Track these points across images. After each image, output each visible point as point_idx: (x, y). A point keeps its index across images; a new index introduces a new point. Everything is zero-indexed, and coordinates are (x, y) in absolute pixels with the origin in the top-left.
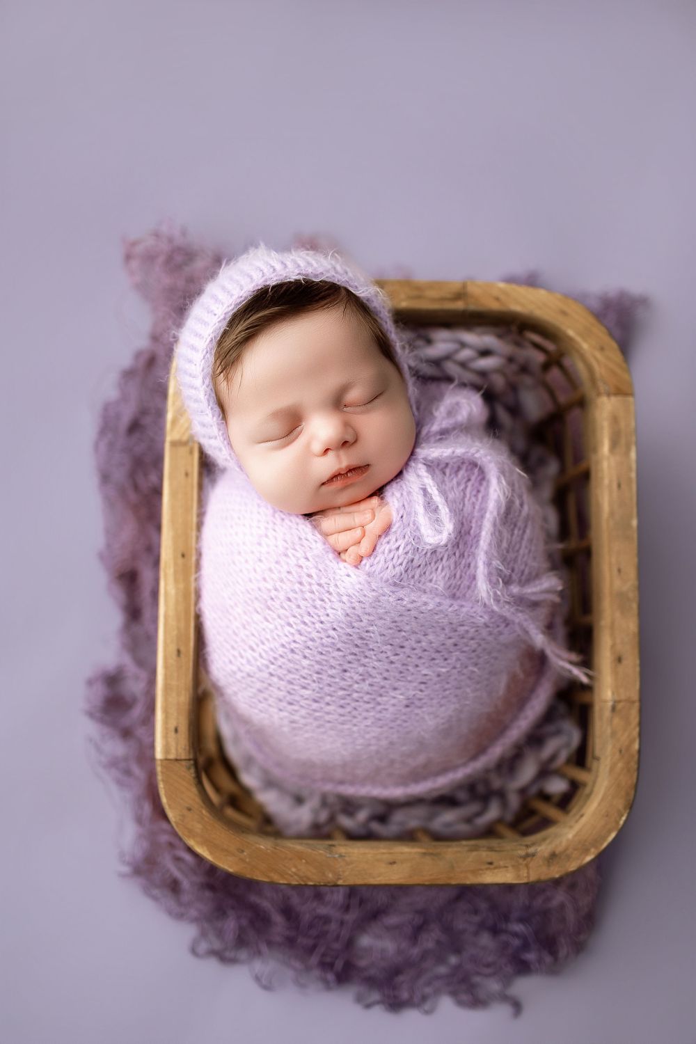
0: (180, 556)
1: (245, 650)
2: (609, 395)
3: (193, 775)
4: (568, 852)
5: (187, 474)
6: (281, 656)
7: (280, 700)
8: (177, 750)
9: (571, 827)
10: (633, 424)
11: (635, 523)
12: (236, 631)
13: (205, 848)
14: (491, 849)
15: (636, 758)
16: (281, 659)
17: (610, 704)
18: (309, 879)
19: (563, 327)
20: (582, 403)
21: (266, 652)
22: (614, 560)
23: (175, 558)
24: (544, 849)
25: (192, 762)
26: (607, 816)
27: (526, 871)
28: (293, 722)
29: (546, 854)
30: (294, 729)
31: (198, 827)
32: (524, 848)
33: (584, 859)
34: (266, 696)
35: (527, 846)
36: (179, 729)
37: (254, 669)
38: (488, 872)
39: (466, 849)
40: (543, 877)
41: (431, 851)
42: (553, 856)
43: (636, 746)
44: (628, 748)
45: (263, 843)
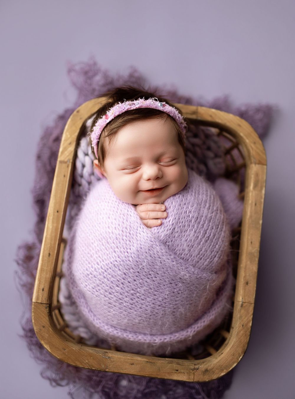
0: (56, 211)
2: (255, 164)
4: (213, 370)
5: (64, 176)
8: (42, 298)
9: (216, 358)
10: (265, 178)
11: (261, 222)
13: (48, 346)
14: (178, 364)
15: (250, 329)
17: (241, 303)
18: (93, 366)
20: (244, 166)
22: (249, 238)
23: (54, 212)
24: (202, 367)
25: (48, 305)
26: (233, 355)
27: (193, 376)
29: (203, 370)
31: (46, 336)
32: (193, 365)
33: (220, 374)
35: (195, 365)
36: (44, 289)
38: (175, 374)
40: (201, 380)
41: (150, 361)
42: (206, 370)
43: (251, 324)
44: (247, 325)
45: (75, 347)
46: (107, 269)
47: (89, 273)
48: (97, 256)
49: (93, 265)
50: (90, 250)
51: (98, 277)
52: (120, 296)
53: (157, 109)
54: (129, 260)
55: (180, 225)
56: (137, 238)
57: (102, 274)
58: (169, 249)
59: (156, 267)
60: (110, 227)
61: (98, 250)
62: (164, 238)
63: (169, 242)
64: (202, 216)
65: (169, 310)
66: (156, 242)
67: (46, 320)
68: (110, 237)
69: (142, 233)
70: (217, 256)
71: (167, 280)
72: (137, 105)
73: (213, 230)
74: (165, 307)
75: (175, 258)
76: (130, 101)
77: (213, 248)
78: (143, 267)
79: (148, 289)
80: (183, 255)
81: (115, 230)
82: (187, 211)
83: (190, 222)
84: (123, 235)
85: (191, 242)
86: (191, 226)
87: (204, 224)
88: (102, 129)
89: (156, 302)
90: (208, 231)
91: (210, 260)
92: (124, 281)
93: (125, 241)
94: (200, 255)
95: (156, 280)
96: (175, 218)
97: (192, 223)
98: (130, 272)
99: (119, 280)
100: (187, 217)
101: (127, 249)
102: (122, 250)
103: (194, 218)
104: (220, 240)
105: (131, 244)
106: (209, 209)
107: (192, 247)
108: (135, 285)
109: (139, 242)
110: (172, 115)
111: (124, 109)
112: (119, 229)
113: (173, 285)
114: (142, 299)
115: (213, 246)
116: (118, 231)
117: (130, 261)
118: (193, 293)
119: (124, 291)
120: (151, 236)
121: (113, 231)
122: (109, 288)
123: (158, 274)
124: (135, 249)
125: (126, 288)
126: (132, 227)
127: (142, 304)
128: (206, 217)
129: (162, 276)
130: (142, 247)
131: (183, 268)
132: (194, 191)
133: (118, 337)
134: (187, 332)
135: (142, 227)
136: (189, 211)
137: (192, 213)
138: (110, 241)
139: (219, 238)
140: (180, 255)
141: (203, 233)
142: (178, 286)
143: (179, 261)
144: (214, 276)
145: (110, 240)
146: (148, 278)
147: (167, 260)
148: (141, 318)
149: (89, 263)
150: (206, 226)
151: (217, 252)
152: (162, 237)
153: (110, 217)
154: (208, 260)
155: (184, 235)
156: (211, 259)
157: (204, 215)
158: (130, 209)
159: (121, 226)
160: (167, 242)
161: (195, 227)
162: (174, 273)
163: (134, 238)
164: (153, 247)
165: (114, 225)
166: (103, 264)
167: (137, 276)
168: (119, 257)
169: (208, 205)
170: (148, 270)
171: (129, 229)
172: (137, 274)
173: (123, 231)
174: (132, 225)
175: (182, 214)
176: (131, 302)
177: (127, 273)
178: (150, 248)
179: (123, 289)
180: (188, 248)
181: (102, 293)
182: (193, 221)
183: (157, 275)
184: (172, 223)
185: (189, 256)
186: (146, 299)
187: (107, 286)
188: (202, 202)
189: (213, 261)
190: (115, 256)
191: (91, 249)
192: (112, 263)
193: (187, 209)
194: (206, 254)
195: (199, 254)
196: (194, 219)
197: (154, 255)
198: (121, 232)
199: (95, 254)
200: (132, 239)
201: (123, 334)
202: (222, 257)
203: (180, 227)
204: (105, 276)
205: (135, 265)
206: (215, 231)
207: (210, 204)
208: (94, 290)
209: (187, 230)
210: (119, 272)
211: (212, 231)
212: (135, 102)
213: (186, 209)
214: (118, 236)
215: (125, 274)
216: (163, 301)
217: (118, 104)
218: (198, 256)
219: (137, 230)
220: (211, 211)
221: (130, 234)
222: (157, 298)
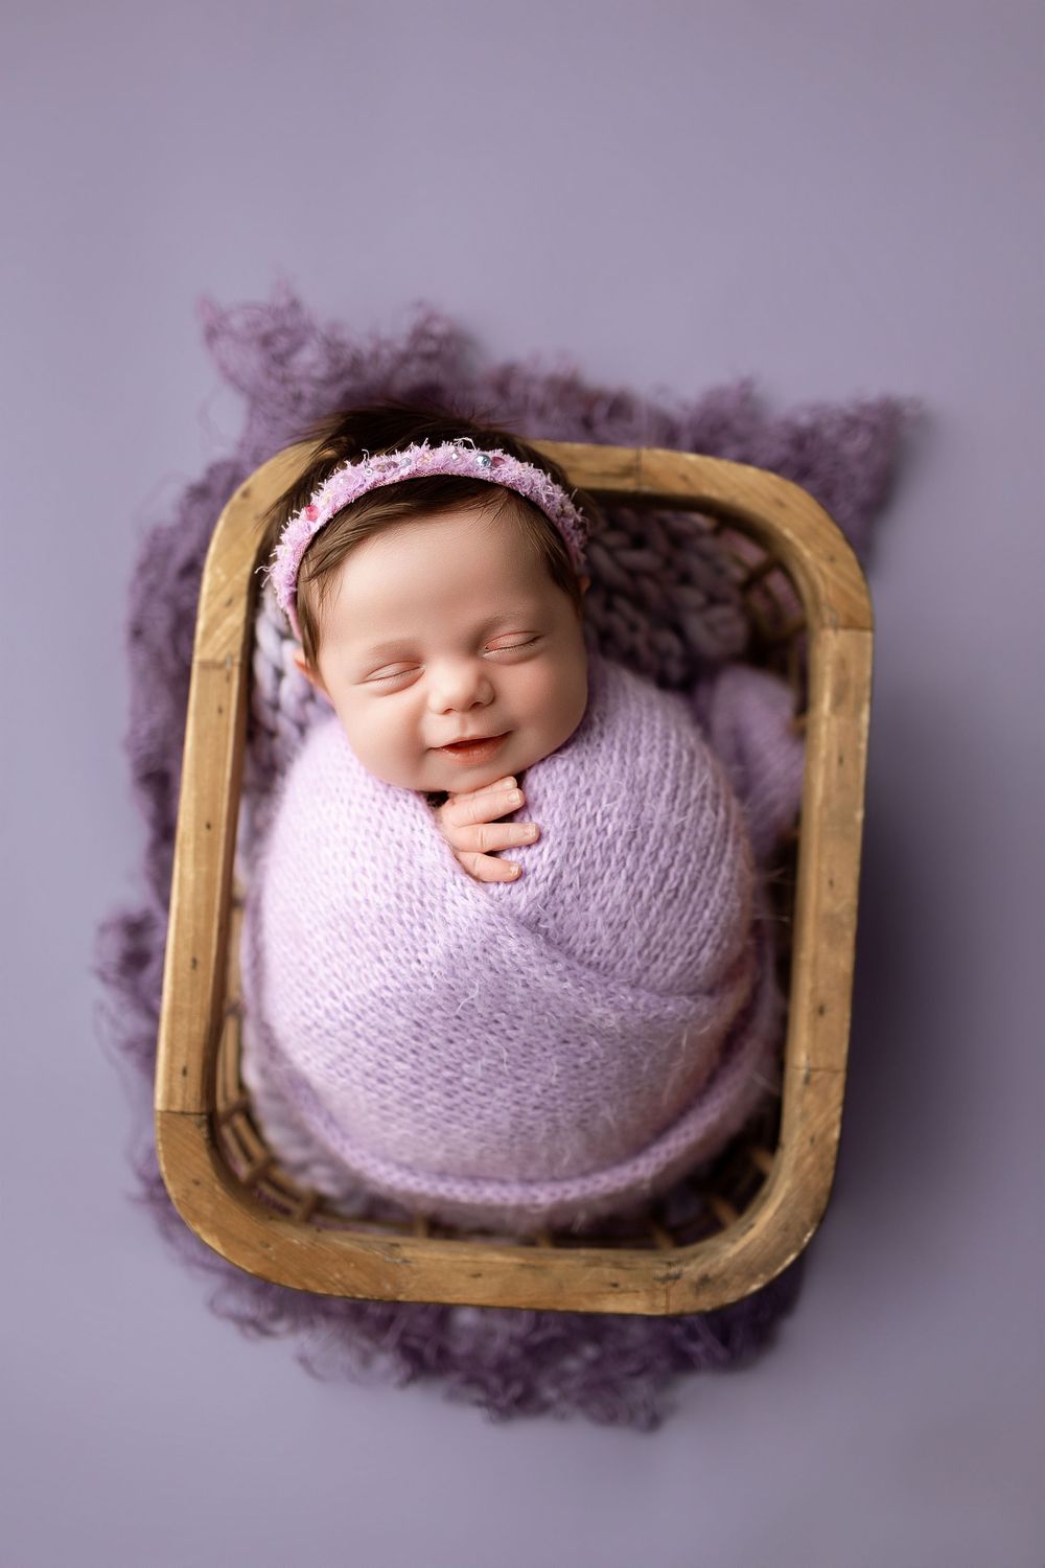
0: (204, 826)
1: (323, 997)
2: (836, 627)
3: (206, 1136)
4: (726, 1277)
5: (220, 711)
6: (371, 1009)
7: (367, 1074)
8: (184, 1099)
9: (735, 1241)
10: (868, 672)
11: (859, 815)
12: (314, 970)
13: (216, 1237)
14: (617, 1265)
15: (834, 1150)
16: (370, 1012)
17: (803, 1072)
18: (358, 1290)
19: (778, 525)
20: (802, 628)
21: (351, 1001)
22: (824, 867)
23: (197, 830)
24: (693, 1270)
25: (204, 1117)
26: (786, 1230)
27: (664, 1299)
28: (384, 1108)
29: (695, 1278)
30: (384, 1118)
31: (207, 1208)
32: (664, 1266)
33: (748, 1287)
34: (349, 1066)
35: (670, 1264)
36: (189, 1071)
37: (336, 1025)
38: (610, 1297)
39: (583, 1262)
40: (688, 1309)
41: (532, 1262)
42: (705, 1281)
43: (836, 1134)
44: (824, 1136)
45: (297, 1237)
46: (363, 1011)
47: (309, 1023)
48: (328, 971)
49: (320, 1000)
50: (306, 954)
51: (339, 1034)
52: (413, 1088)
53: (472, 475)
54: (425, 986)
55: (578, 862)
56: (445, 915)
57: (348, 1025)
58: (548, 941)
59: (511, 998)
60: (359, 884)
61: (329, 954)
62: (527, 911)
63: (546, 920)
64: (652, 826)
65: (569, 1116)
66: (503, 925)
67: (200, 1161)
68: (361, 917)
69: (460, 900)
70: (710, 942)
71: (550, 1033)
72: (405, 467)
73: (690, 867)
74: (555, 1111)
75: (568, 969)
76: (384, 457)
77: (693, 920)
78: (471, 1002)
79: (494, 1062)
80: (595, 955)
81: (375, 895)
82: (595, 815)
83: (608, 848)
84: (400, 910)
85: (618, 912)
86: (613, 862)
87: (658, 850)
88: (299, 555)
89: (525, 1099)
90: (672, 871)
91: (686, 958)
92: (419, 1044)
93: (408, 926)
94: (652, 947)
95: (517, 1037)
96: (560, 844)
97: (615, 851)
98: (433, 1018)
99: (401, 1042)
100: (598, 833)
101: (416, 951)
102: (401, 954)
103: (621, 834)
104: (716, 894)
105: (427, 936)
106: (675, 797)
107: (625, 927)
108: (451, 1055)
109: (451, 929)
110: (525, 493)
111: (361, 486)
112: (385, 890)
113: (571, 1046)
114: (479, 1093)
115: (693, 913)
116: (384, 896)
117: (429, 988)
118: (641, 1063)
119: (423, 1074)
120: (488, 907)
121: (369, 898)
122: (376, 1066)
123: (520, 1018)
124: (440, 950)
125: (428, 1063)
126: (427, 881)
127: (482, 1107)
128: (664, 826)
129: (534, 1024)
130: (463, 942)
131: (598, 995)
132: (618, 745)
133: (423, 1196)
134: (636, 1168)
135: (458, 882)
136: (603, 814)
137: (614, 819)
138: (361, 929)
139: (711, 888)
140: (586, 955)
141: (655, 881)
142: (587, 1048)
143: (585, 977)
144: (704, 1005)
145: (362, 925)
146: (492, 1033)
147: (545, 978)
148: (483, 1145)
149: (307, 993)
150: (665, 856)
151: (710, 932)
152: (522, 907)
153: (357, 851)
154: (680, 959)
155: (595, 895)
156: (689, 954)
157: (656, 822)
158: (420, 823)
159: (392, 880)
160: (541, 921)
161: (628, 864)
162: (572, 1012)
163: (437, 916)
164: (496, 942)
165: (371, 878)
166: (348, 998)
167: (455, 1030)
168: (394, 977)
169: (668, 787)
170: (490, 1010)
171: (420, 888)
172: (456, 1022)
173: (398, 897)
174: (427, 876)
175: (580, 826)
176: (448, 1101)
177: (424, 1021)
178: (487, 946)
179: (419, 1066)
180: (609, 932)
181: (357, 1079)
182: (619, 845)
183: (517, 1023)
184: (550, 860)
185: (617, 953)
186: (491, 1090)
187: (370, 1060)
188: (647, 781)
189: (697, 962)
190: (381, 974)
191: (309, 951)
192: (374, 995)
193: (597, 807)
194: (670, 943)
195: (647, 945)
196: (621, 838)
197: (503, 966)
198: (394, 899)
199: (321, 965)
200: (429, 920)
201: (434, 1187)
202: (725, 944)
203: (579, 867)
204: (360, 1032)
205: (445, 999)
206: (698, 867)
207: (676, 780)
208: (333, 1072)
209: (602, 878)
210: (400, 1022)
211: (686, 869)
212: (398, 457)
213: (592, 807)
214: (385, 913)
215: (418, 1024)
216: (546, 1094)
217: (344, 467)
218: (646, 952)
219: (445, 890)
220: (680, 804)
221: (422, 903)
222: (527, 1088)
